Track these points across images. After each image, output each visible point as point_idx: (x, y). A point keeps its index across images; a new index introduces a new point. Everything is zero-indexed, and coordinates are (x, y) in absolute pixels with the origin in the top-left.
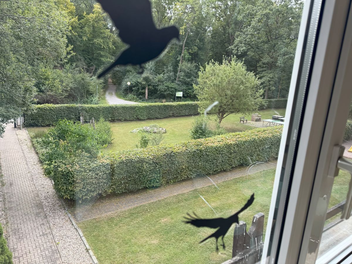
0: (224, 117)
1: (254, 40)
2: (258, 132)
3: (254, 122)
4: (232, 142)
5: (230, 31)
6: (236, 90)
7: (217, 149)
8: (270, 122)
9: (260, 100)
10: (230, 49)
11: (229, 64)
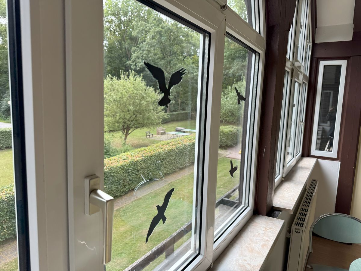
0: (129, 134)
1: (150, 56)
2: (162, 145)
3: (159, 136)
4: (138, 159)
5: (127, 46)
6: (138, 105)
7: (122, 168)
8: (174, 135)
9: (162, 114)
10: (128, 64)
11: (128, 79)
